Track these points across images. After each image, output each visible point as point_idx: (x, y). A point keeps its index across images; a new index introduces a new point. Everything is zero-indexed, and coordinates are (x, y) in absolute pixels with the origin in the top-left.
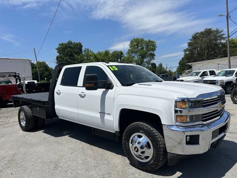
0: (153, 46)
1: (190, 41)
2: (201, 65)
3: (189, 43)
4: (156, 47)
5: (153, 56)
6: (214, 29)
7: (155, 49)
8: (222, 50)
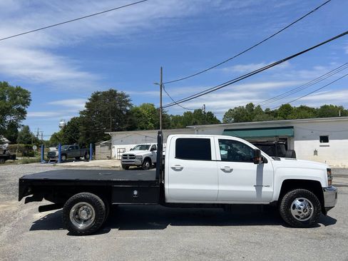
0: (25, 97)
1: (88, 101)
2: (124, 136)
3: (87, 103)
4: (30, 100)
5: (22, 113)
6: (119, 92)
7: (28, 104)
8: (128, 119)
